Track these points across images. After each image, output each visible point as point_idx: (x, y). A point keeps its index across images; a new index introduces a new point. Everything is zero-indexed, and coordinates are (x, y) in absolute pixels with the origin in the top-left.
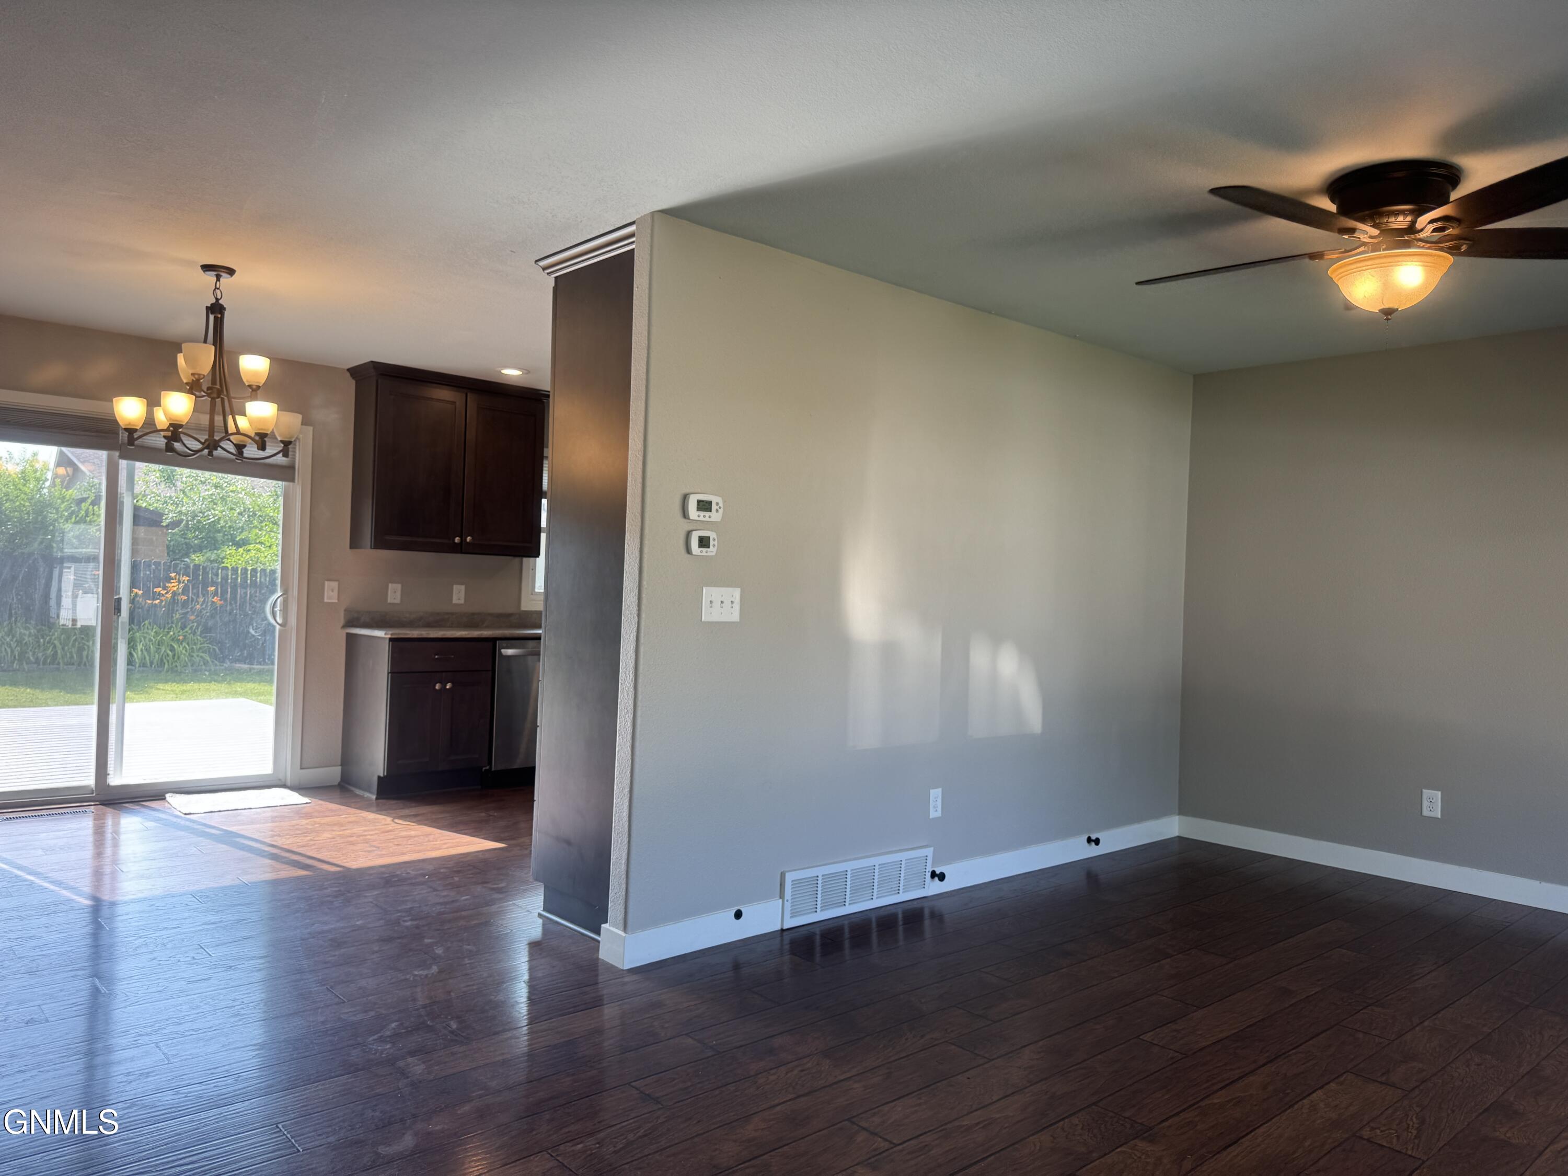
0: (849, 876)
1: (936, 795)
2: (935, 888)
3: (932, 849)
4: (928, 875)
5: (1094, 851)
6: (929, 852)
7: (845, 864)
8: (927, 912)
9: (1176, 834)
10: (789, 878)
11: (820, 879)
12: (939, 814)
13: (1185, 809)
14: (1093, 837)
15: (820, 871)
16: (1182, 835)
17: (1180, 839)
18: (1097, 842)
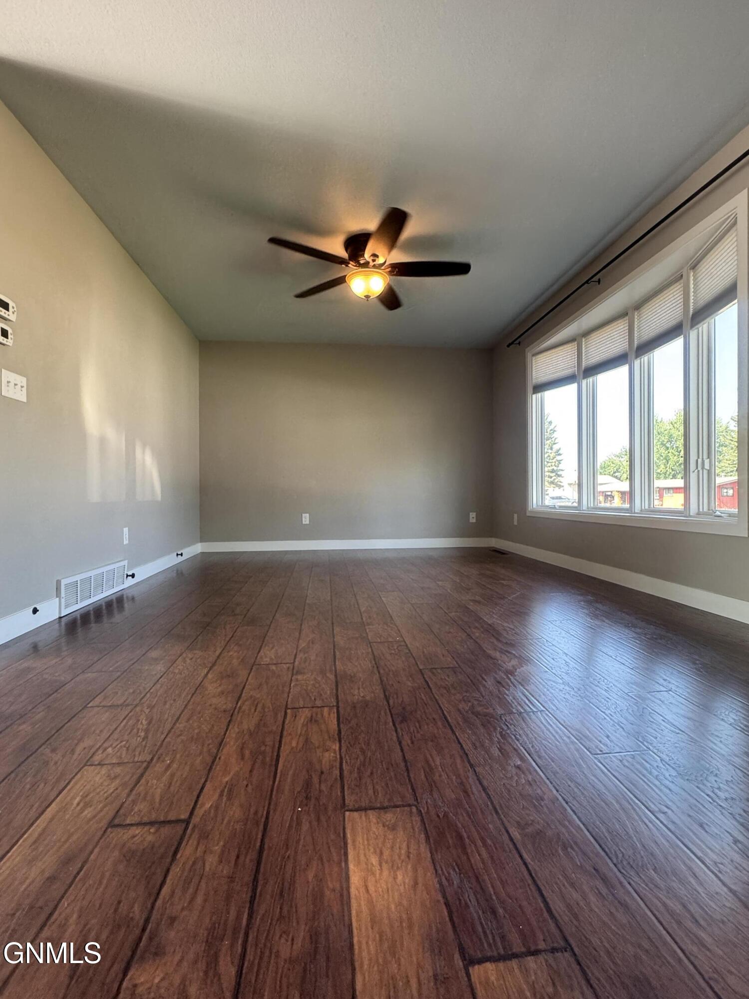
0: (92, 580)
1: (126, 530)
2: (130, 582)
3: (126, 561)
4: (125, 576)
5: (180, 559)
6: (125, 563)
7: (90, 572)
8: (125, 596)
9: (200, 551)
10: (63, 582)
11: (79, 582)
12: (127, 542)
13: (203, 539)
14: (179, 553)
15: (78, 578)
16: (205, 551)
17: (202, 553)
18: (181, 555)
